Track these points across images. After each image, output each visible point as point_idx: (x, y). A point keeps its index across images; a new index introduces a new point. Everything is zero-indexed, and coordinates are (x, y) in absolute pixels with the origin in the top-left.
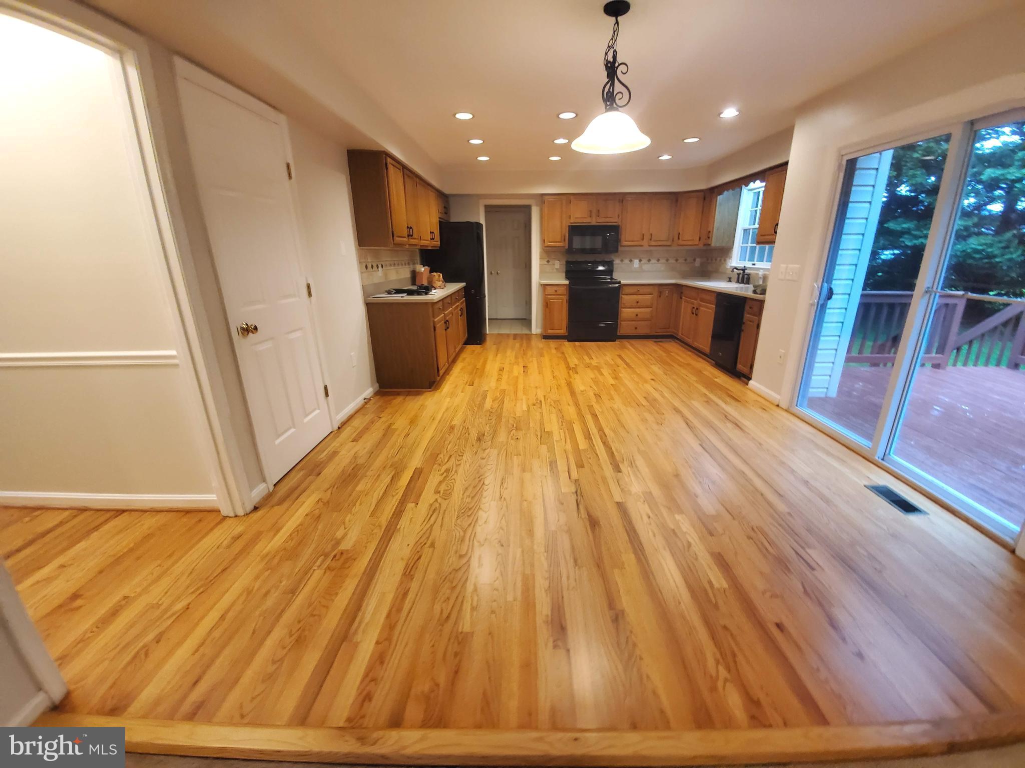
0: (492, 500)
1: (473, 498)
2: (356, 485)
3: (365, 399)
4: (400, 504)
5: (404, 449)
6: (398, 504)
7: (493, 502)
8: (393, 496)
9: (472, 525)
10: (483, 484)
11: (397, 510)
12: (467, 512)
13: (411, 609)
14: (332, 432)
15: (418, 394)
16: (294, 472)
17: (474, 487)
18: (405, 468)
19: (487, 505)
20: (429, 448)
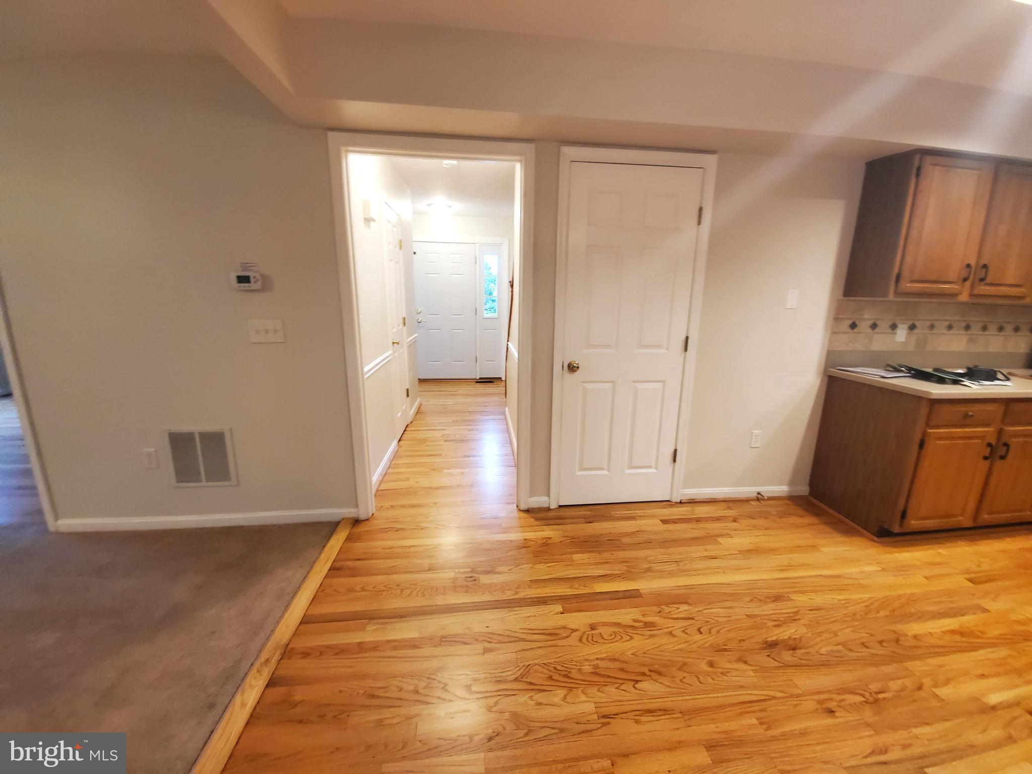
0: (595, 703)
1: (595, 674)
2: (578, 553)
3: (759, 493)
4: (558, 598)
5: (676, 565)
6: (558, 596)
7: (593, 705)
8: (570, 587)
9: (533, 687)
10: (637, 681)
11: (546, 599)
12: (559, 674)
13: (397, 657)
14: (669, 501)
15: (847, 532)
16: (583, 508)
17: (622, 670)
18: (633, 579)
19: (583, 698)
20: (693, 588)
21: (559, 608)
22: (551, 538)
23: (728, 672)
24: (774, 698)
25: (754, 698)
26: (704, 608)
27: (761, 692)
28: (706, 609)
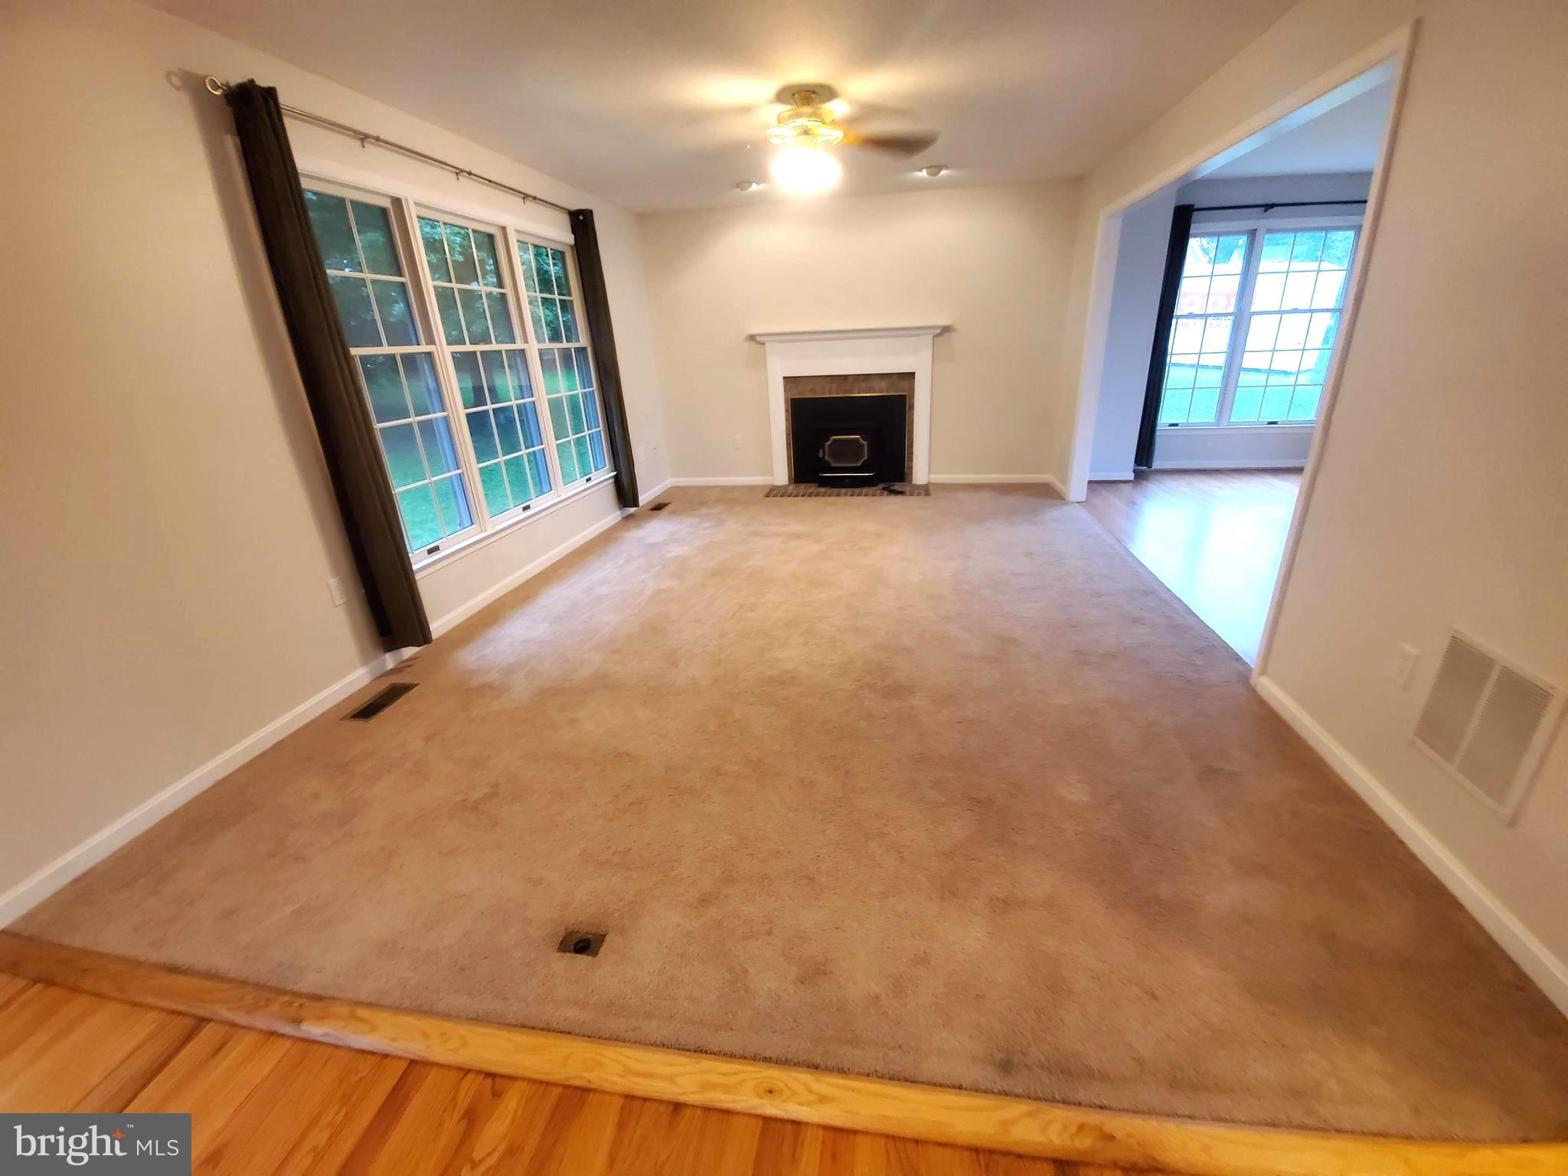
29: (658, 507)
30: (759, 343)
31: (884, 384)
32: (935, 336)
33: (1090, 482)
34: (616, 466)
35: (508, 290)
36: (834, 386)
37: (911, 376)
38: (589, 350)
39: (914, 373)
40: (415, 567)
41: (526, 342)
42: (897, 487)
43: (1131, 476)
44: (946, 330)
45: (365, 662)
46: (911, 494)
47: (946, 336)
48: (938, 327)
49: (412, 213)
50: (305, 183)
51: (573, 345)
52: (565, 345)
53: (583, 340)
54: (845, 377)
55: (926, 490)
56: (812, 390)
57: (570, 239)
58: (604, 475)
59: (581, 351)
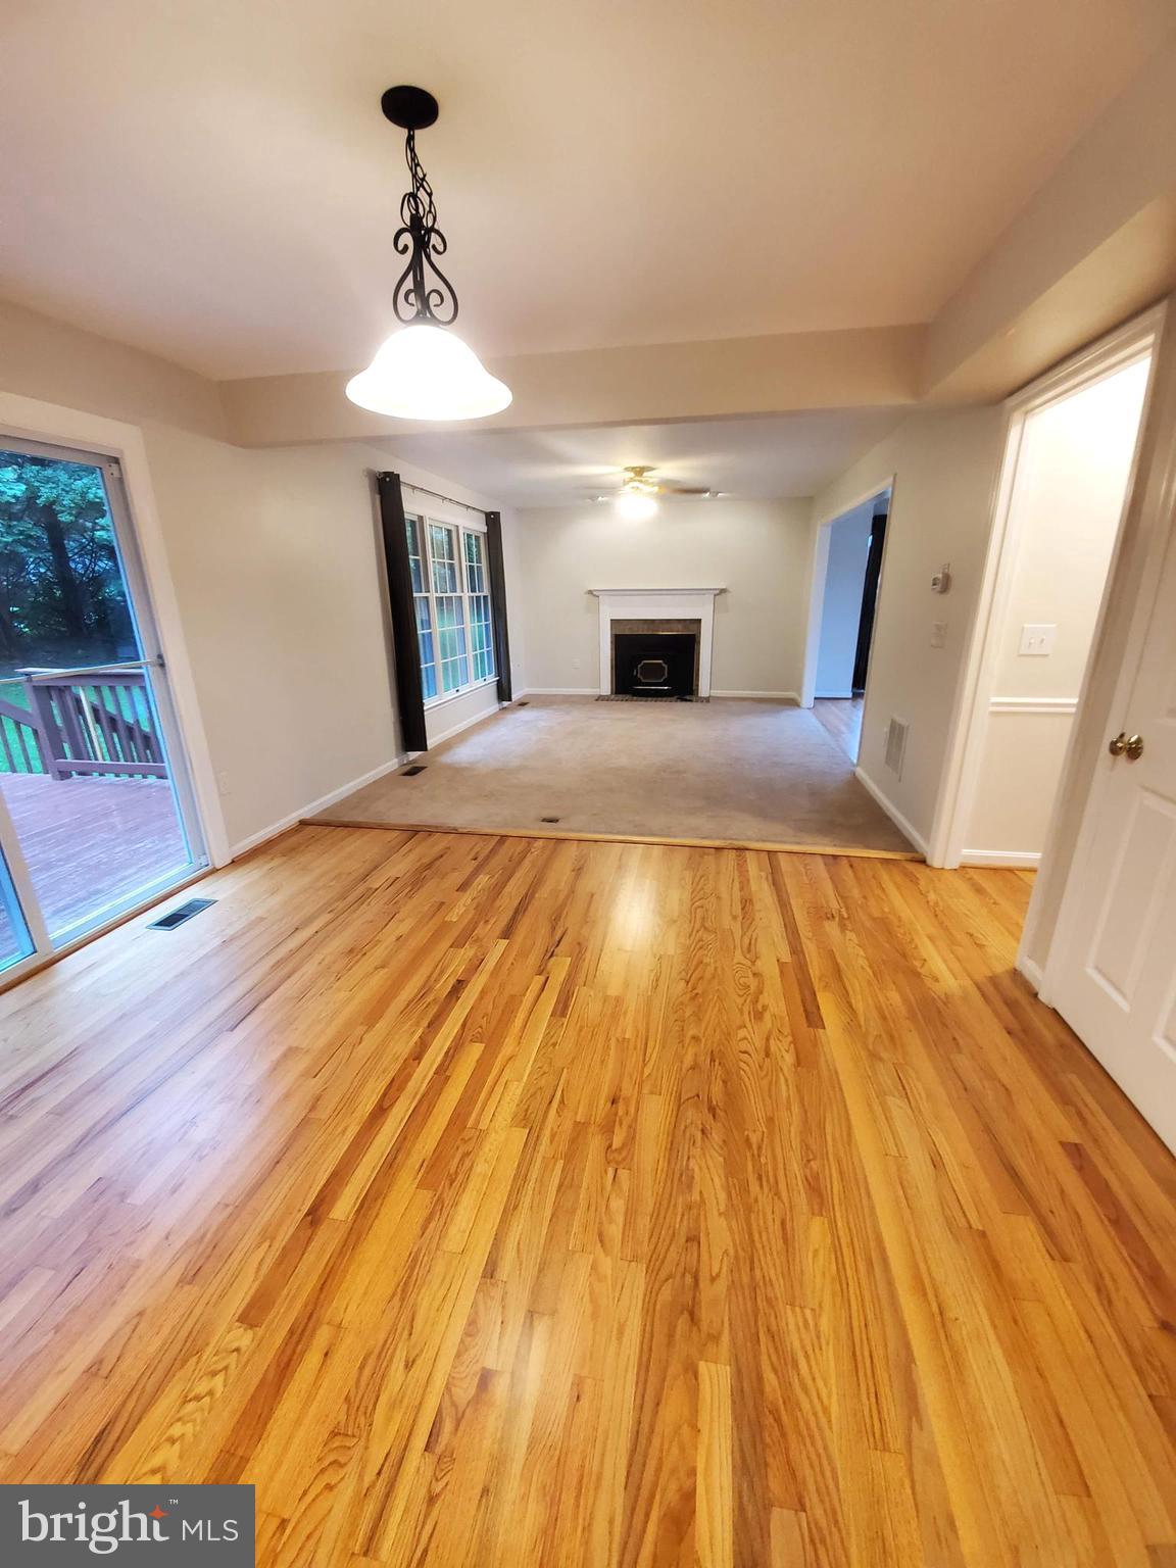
21: (786, 958)
22: (937, 980)
23: (683, 1046)
24: (644, 1064)
25: (649, 1051)
26: (789, 1077)
27: (653, 1059)
28: (786, 1081)
29: (522, 704)
30: (594, 595)
31: (680, 626)
32: (715, 595)
33: (815, 698)
34: (499, 674)
35: (456, 562)
36: (646, 627)
37: (699, 621)
38: (489, 598)
39: (700, 620)
40: (425, 708)
41: (463, 592)
42: (688, 697)
43: (850, 695)
44: (723, 591)
45: (397, 757)
46: (697, 701)
47: (723, 594)
48: (716, 589)
49: (427, 523)
50: (406, 516)
51: (482, 594)
52: (478, 594)
53: (486, 591)
54: (653, 621)
55: (707, 700)
56: (630, 629)
57: (484, 529)
58: (492, 678)
59: (485, 597)
